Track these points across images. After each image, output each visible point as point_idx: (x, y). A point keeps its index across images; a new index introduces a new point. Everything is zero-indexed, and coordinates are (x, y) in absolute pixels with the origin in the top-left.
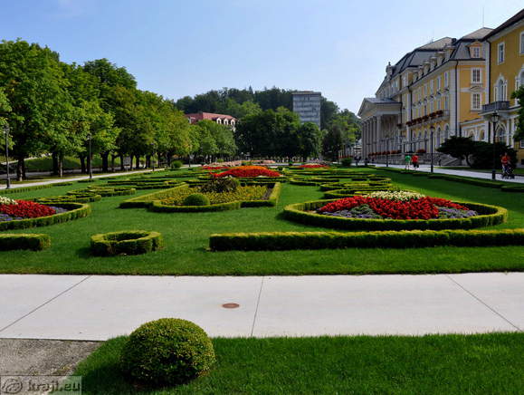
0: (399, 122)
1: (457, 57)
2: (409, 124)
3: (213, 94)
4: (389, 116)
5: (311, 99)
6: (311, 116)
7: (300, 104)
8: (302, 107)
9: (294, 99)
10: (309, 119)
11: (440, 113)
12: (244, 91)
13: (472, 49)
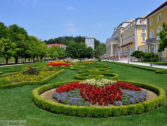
0: (118, 46)
1: (137, 24)
2: (122, 47)
3: (60, 38)
4: (115, 44)
5: (91, 39)
6: (91, 45)
7: (88, 41)
8: (88, 42)
9: (86, 39)
10: (90, 46)
11: (132, 43)
12: (70, 37)
13: (142, 22)
